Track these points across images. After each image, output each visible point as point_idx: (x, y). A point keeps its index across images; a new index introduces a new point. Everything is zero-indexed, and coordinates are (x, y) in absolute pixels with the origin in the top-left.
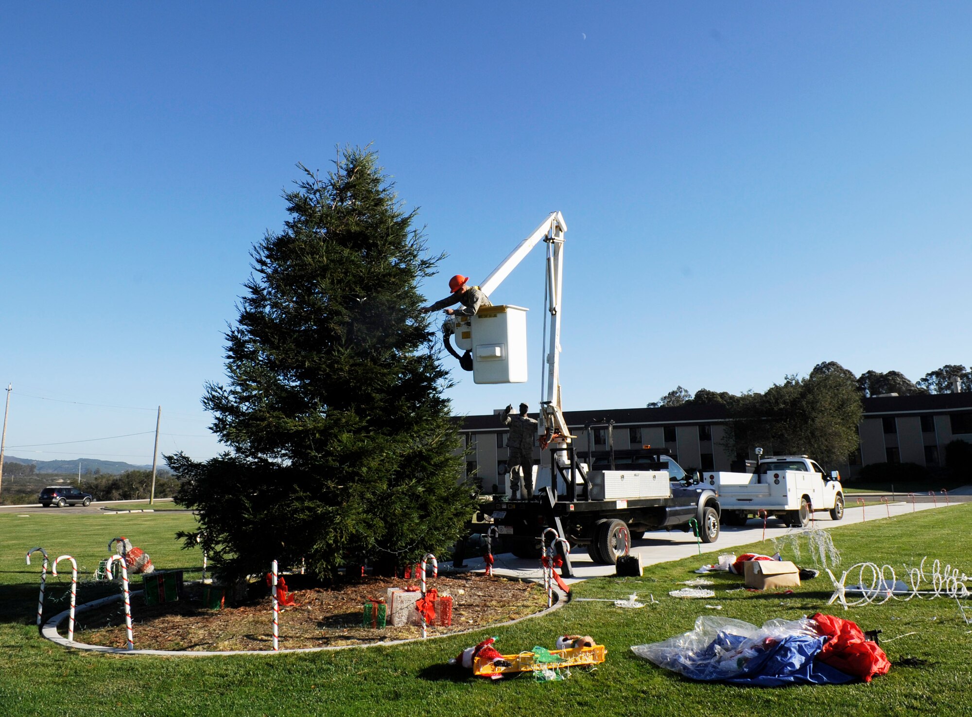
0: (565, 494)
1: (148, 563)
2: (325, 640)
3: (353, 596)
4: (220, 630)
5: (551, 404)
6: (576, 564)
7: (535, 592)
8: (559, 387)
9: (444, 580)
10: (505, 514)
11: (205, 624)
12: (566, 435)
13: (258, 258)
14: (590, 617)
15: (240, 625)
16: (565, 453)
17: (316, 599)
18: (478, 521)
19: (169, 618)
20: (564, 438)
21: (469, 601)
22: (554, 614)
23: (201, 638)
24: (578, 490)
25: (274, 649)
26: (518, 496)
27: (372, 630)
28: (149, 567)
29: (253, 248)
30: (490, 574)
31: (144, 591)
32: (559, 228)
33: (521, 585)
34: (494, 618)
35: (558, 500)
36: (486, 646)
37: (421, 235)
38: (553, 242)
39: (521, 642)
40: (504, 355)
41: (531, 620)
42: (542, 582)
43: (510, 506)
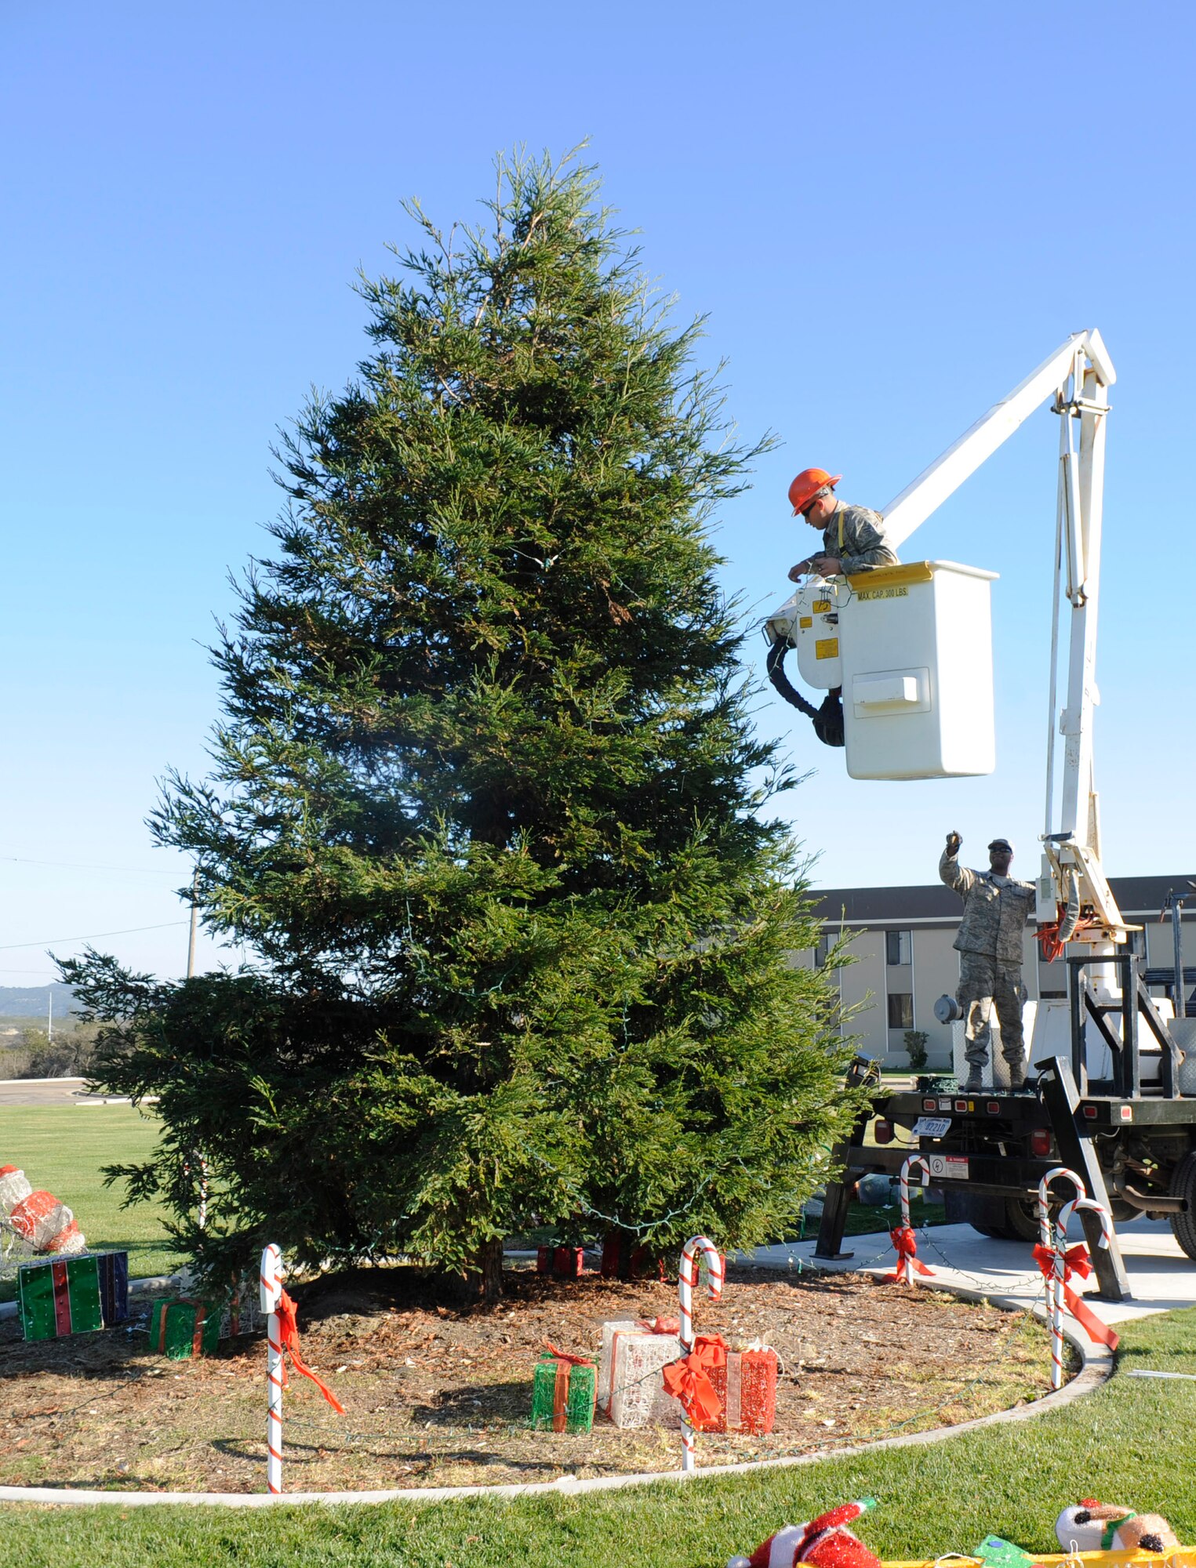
0: (1110, 1077)
1: (70, 1227)
2: (422, 1464)
3: (530, 1333)
4: (158, 1423)
5: (1070, 841)
6: (1139, 1263)
7: (1022, 1338)
8: (1093, 797)
9: (782, 1294)
10: (948, 1125)
11: (126, 1403)
12: (1112, 922)
13: (293, 462)
14: (1168, 1432)
15: (214, 1409)
16: (1110, 970)
17: (436, 1338)
18: (878, 1141)
19: (49, 1382)
20: (1107, 930)
21: (836, 1357)
22: (1063, 1415)
23: (101, 1444)
24: (1144, 1068)
25: (272, 1489)
26: (987, 1080)
27: (553, 1437)
28: (73, 1237)
29: (282, 438)
30: (907, 1280)
31: (20, 1304)
32: (1093, 376)
33: (986, 1315)
34: (895, 1415)
35: (1091, 1092)
36: (832, 1530)
37: (712, 386)
38: (1078, 415)
39: (955, 1505)
40: (927, 698)
41: (996, 1432)
42: (1041, 1311)
43: (961, 1106)
